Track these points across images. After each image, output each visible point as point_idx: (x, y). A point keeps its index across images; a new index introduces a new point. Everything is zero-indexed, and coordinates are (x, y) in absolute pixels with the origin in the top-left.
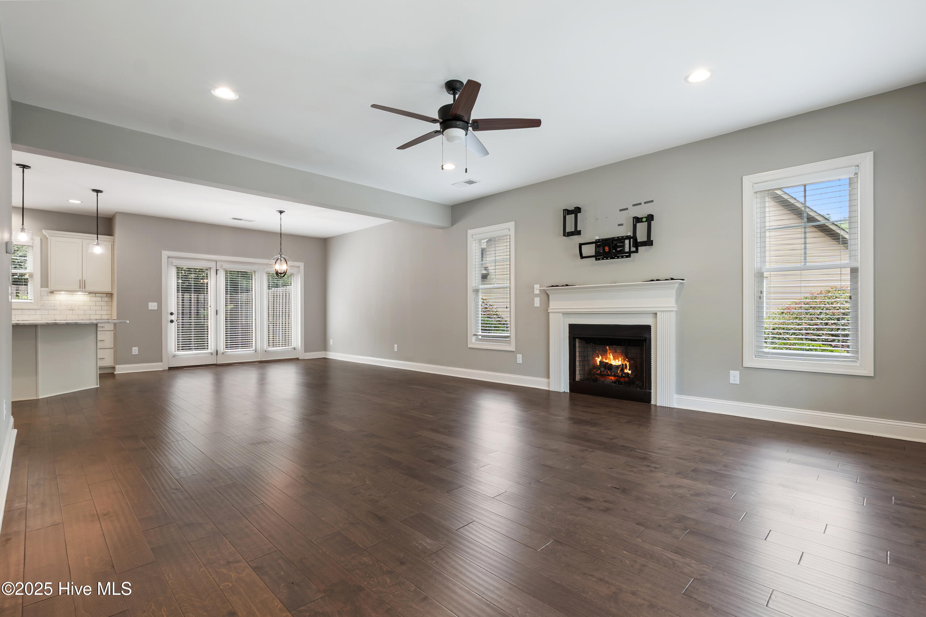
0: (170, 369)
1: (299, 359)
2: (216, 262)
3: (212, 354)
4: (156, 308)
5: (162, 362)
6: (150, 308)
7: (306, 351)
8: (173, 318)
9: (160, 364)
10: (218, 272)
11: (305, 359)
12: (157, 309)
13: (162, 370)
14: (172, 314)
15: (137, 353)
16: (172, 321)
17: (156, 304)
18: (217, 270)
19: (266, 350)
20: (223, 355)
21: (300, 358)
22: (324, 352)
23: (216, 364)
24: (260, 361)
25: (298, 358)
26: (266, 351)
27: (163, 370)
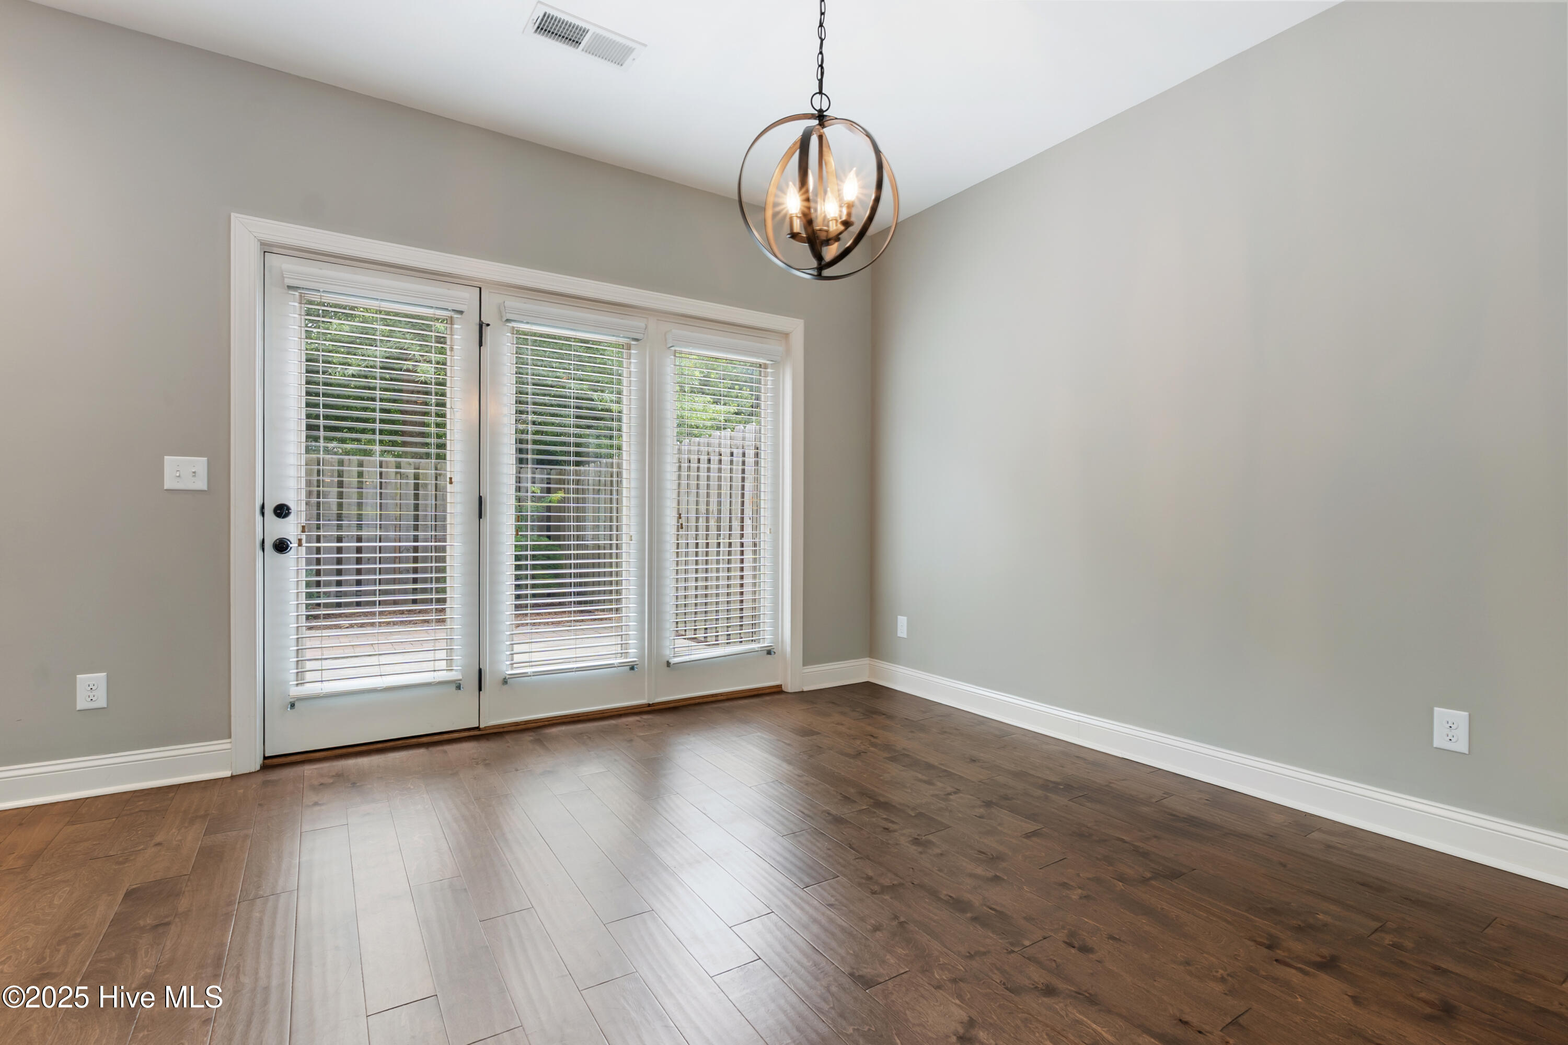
0: (271, 763)
1: (784, 689)
2: (480, 288)
3: (459, 687)
4: (201, 484)
5: (230, 737)
6: (169, 483)
7: (808, 660)
8: (290, 529)
9: (221, 745)
10: (488, 332)
11: (805, 689)
12: (205, 488)
13: (228, 774)
14: (282, 511)
15: (102, 702)
16: (281, 546)
17: (200, 464)
18: (481, 326)
19: (674, 660)
20: (505, 687)
21: (790, 688)
22: (866, 661)
23: (478, 728)
24: (649, 705)
25: (780, 686)
26: (668, 664)
27: (232, 777)
